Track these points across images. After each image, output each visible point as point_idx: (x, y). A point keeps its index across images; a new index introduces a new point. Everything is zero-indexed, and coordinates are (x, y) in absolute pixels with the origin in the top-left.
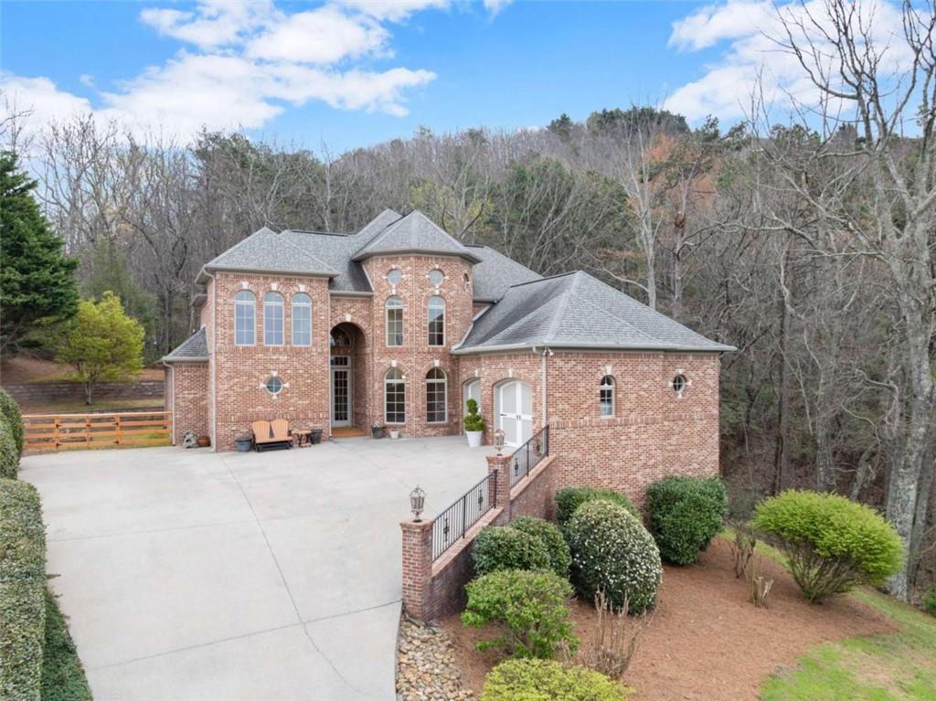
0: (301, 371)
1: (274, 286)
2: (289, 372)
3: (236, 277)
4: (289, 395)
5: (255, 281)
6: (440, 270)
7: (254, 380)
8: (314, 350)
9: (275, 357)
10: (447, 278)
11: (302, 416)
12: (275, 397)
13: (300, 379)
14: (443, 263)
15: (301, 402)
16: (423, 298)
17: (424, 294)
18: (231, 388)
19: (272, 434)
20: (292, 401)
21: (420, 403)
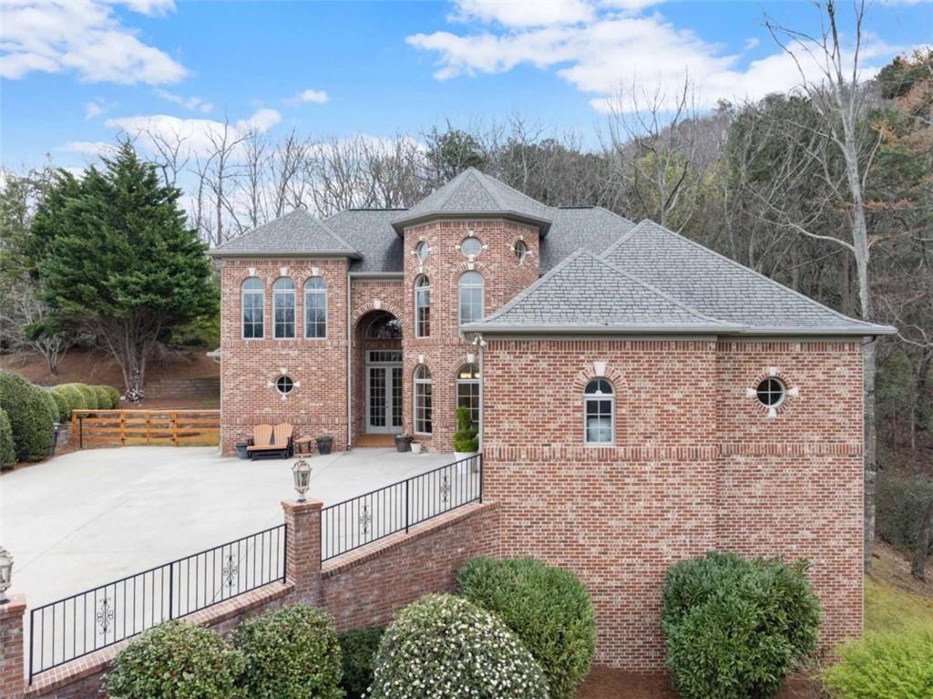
0: (314, 369)
1: (284, 271)
2: (300, 369)
3: (242, 263)
4: (299, 396)
5: (263, 266)
6: (474, 237)
7: (262, 378)
8: (329, 343)
9: (284, 353)
10: (485, 247)
11: (314, 420)
12: (284, 398)
13: (313, 377)
14: (480, 229)
15: (314, 405)
16: (452, 275)
17: (454, 270)
18: (236, 387)
20: (303, 402)
21: (446, 409)
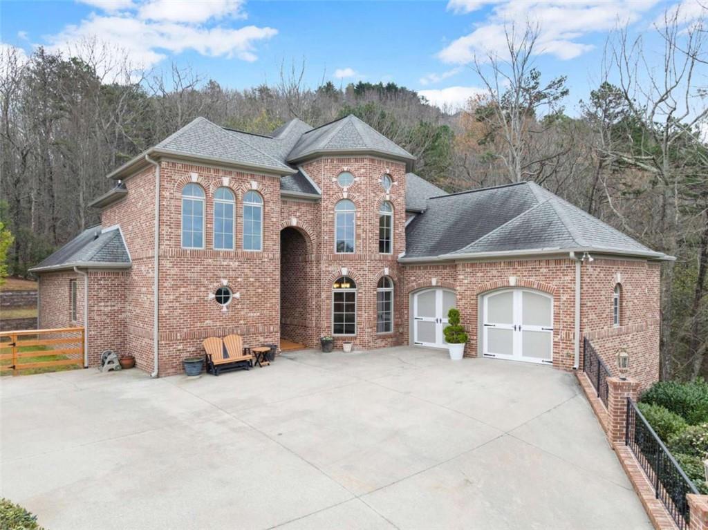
0: (251, 280)
1: (226, 181)
2: (239, 280)
3: (184, 166)
4: (239, 306)
5: (205, 173)
6: (390, 175)
7: (203, 289)
8: (266, 256)
9: (225, 263)
10: (396, 183)
11: (252, 330)
12: (225, 309)
13: (251, 288)
14: (393, 168)
15: (252, 314)
16: (376, 203)
17: (377, 199)
18: (176, 300)
19: (226, 354)
20: (242, 313)
21: (371, 313)
